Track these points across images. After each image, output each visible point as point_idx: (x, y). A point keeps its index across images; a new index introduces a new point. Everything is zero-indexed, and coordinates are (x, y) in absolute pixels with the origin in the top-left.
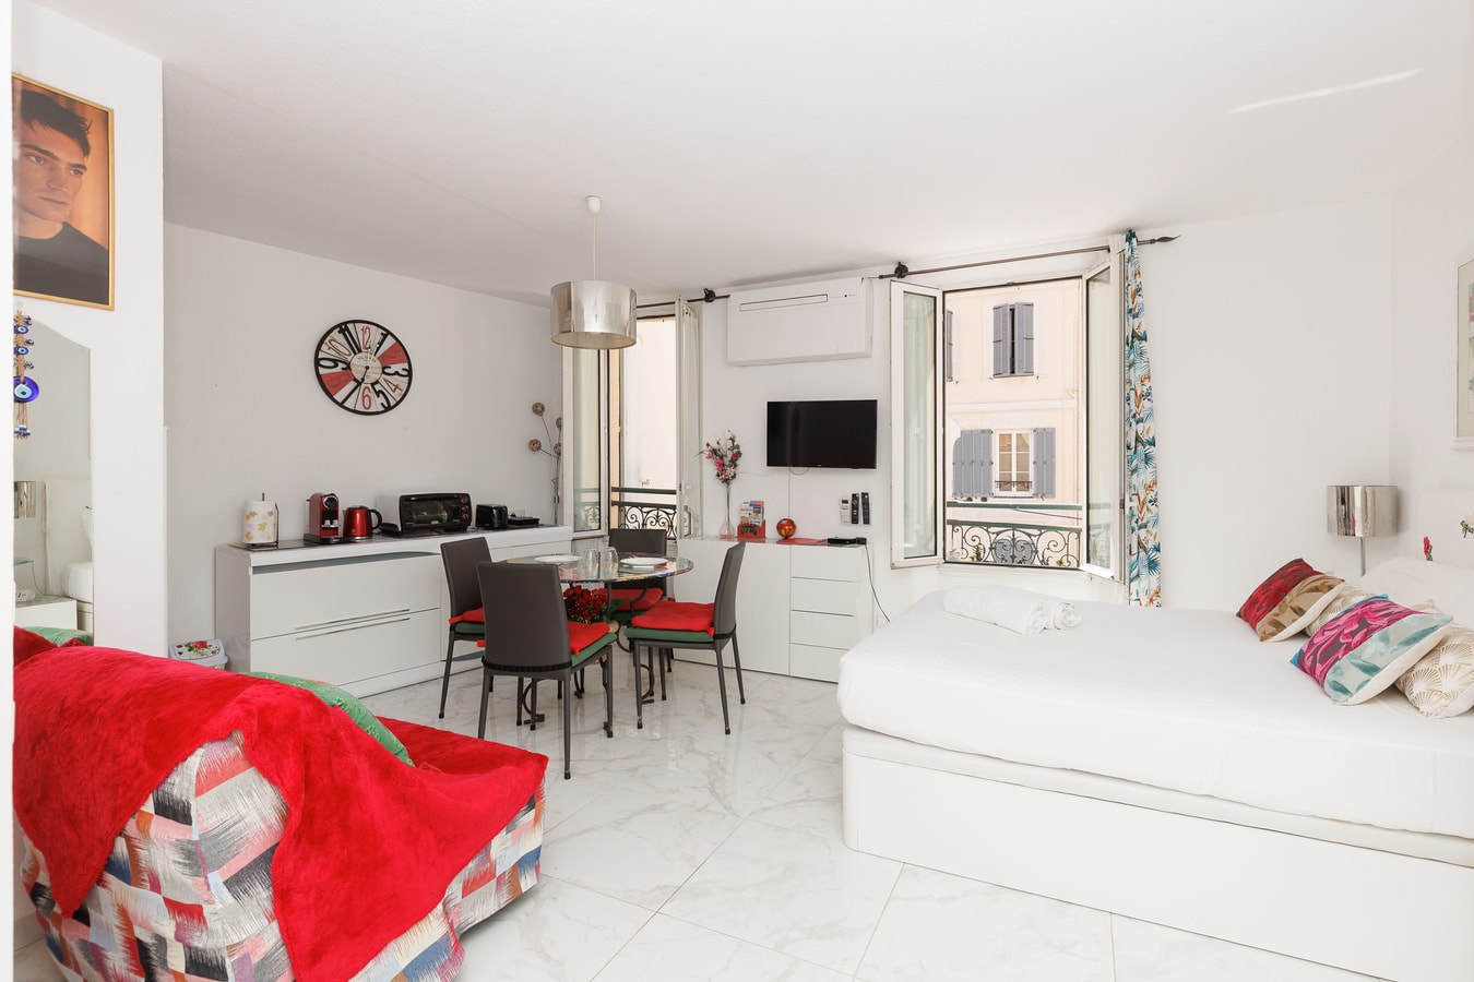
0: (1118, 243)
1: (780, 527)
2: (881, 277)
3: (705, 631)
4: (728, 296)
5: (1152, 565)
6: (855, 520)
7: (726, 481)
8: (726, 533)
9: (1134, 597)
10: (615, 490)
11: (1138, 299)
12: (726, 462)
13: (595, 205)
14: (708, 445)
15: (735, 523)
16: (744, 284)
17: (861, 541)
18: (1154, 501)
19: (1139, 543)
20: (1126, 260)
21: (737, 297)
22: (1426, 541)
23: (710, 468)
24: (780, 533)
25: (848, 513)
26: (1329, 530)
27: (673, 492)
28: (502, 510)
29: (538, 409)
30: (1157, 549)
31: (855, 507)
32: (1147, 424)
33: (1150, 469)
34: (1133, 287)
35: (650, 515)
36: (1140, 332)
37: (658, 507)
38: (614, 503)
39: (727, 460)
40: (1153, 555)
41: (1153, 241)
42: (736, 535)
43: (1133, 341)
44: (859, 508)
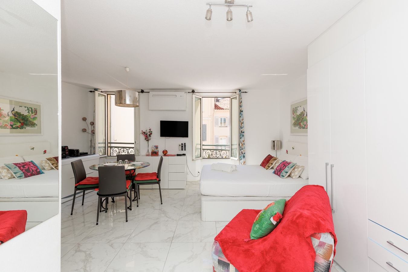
0: (238, 92)
1: (163, 152)
2: (189, 92)
3: (156, 179)
4: (149, 92)
5: (244, 157)
6: (182, 150)
7: (148, 141)
8: (147, 154)
9: (241, 163)
10: (109, 143)
11: (241, 104)
12: (147, 136)
13: (128, 69)
14: (142, 131)
15: (150, 151)
16: (153, 90)
17: (184, 155)
18: (244, 144)
19: (242, 152)
20: (240, 95)
21: (151, 93)
22: (287, 150)
23: (142, 137)
24: (164, 154)
25: (181, 148)
26: (272, 149)
27: (133, 144)
28: (78, 151)
29: (84, 119)
30: (245, 154)
31: (182, 147)
32: (243, 129)
33: (243, 138)
34: (240, 101)
35: (121, 150)
36: (242, 110)
37: (124, 148)
38: (109, 147)
39: (148, 135)
40: (244, 154)
41: (244, 92)
42: (151, 154)
43: (241, 112)
44: (183, 147)
